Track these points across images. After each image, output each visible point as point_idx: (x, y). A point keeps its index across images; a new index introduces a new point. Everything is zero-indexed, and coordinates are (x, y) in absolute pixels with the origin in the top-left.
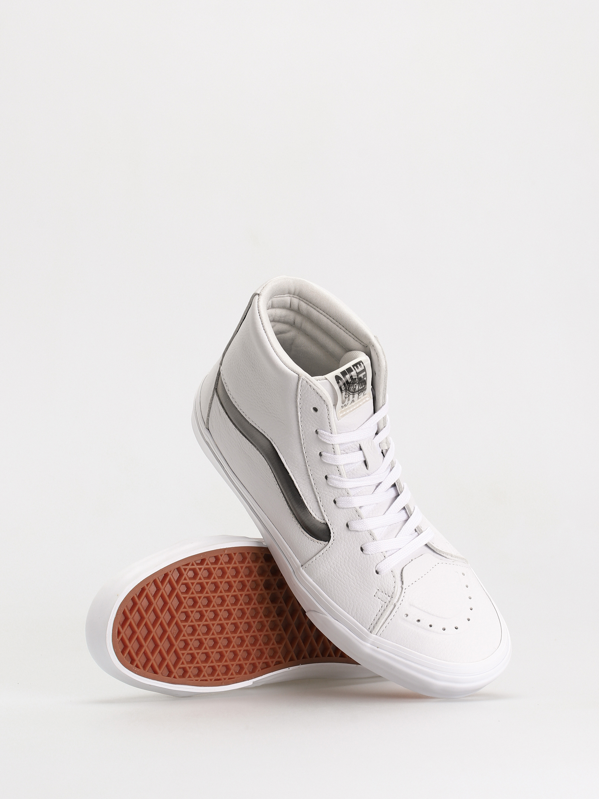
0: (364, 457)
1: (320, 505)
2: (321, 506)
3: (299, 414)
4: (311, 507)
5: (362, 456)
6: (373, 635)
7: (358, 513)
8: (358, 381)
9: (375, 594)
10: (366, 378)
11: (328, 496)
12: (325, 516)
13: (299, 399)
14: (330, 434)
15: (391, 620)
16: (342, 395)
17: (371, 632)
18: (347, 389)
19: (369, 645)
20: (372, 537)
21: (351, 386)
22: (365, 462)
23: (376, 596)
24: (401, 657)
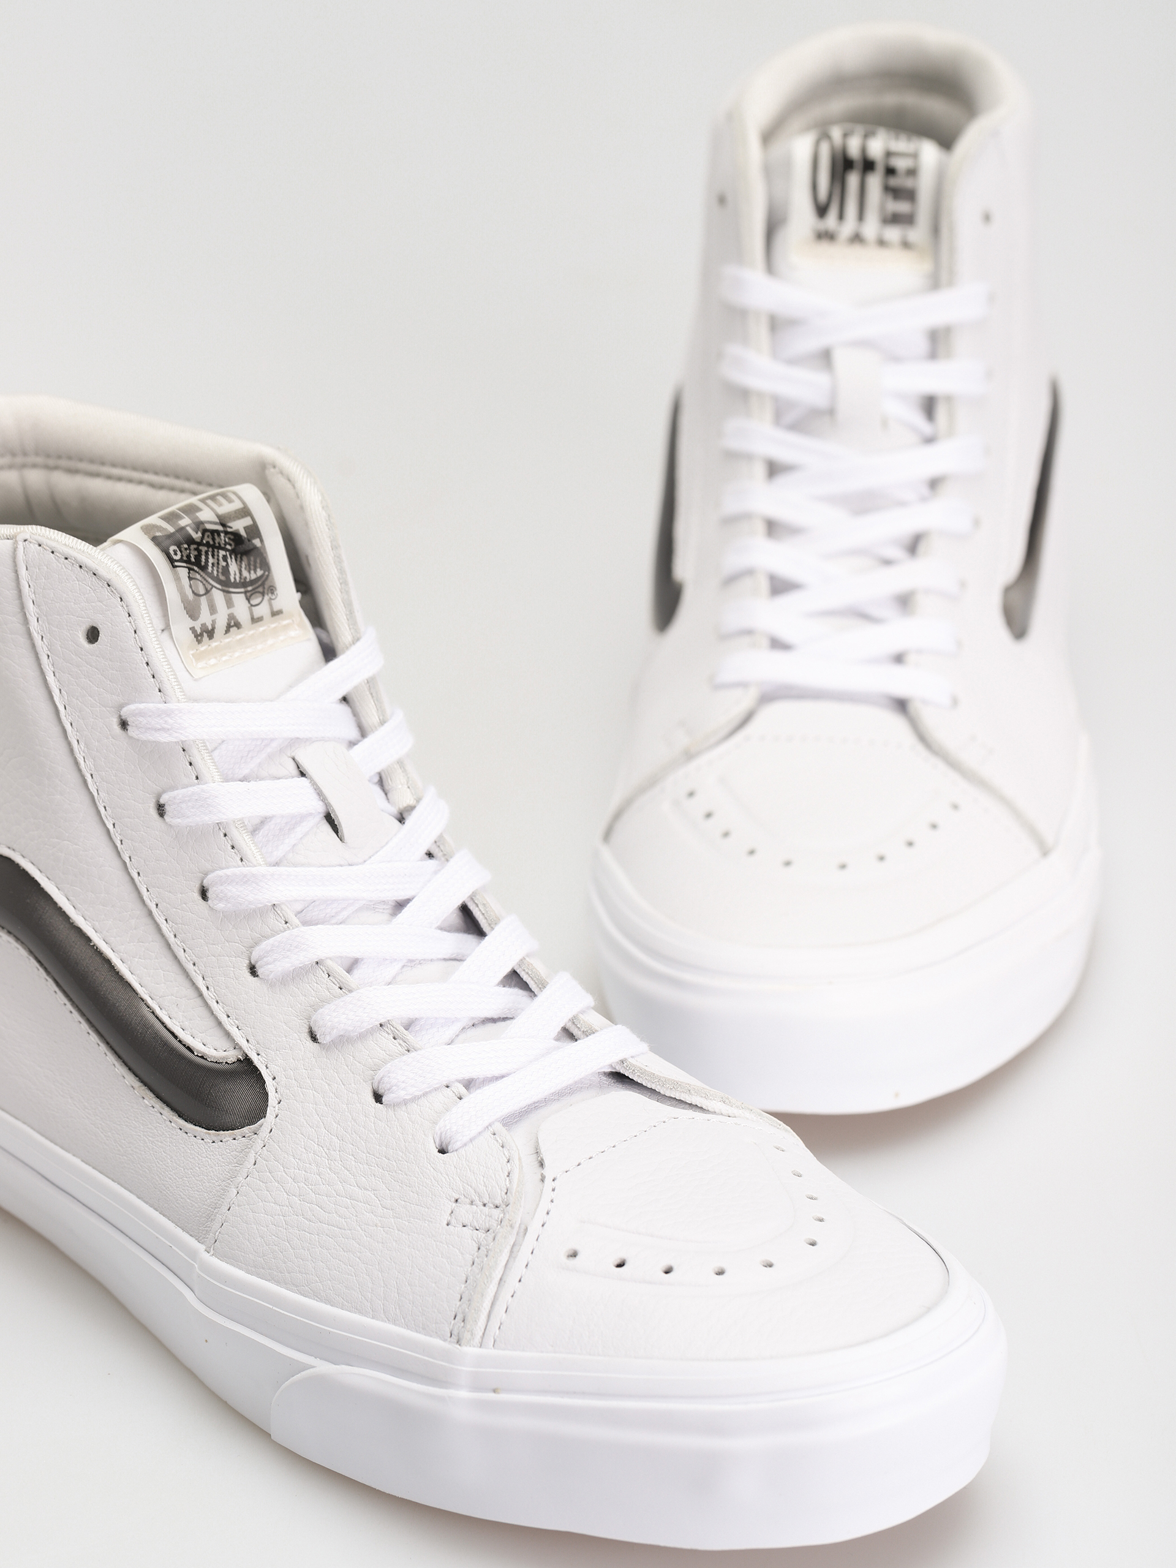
0: (320, 794)
1: (209, 1002)
2: (213, 1004)
3: (51, 679)
4: (186, 1024)
5: (314, 796)
6: (470, 1350)
7: (334, 977)
8: (230, 545)
9: (446, 1217)
10: (262, 541)
11: (227, 958)
12: (234, 1031)
13: (33, 621)
14: (162, 706)
15: (520, 1281)
16: (177, 579)
17: (458, 1342)
18: (193, 559)
19: (464, 1394)
20: (403, 1044)
21: (207, 553)
22: (329, 819)
23: (453, 1221)
24: (583, 1394)
